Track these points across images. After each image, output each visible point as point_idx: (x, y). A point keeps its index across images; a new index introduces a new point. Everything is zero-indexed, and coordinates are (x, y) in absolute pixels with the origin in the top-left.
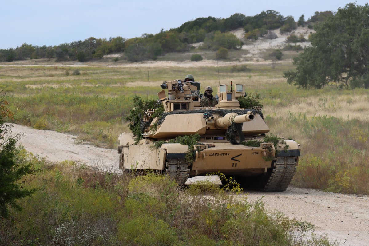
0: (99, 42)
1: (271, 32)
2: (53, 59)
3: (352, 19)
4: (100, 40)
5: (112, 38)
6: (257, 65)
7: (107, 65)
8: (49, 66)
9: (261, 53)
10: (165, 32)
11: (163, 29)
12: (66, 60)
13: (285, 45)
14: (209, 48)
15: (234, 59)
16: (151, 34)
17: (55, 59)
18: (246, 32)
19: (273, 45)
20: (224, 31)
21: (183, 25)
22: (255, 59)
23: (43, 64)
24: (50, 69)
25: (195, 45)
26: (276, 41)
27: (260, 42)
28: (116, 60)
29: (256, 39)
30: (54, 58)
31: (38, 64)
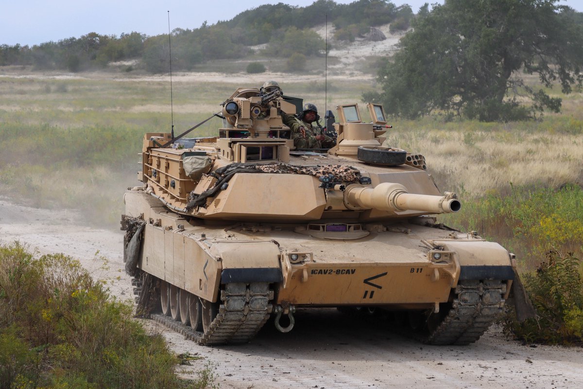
0: (104, 40)
1: (376, 30)
2: (29, 66)
3: (468, 11)
4: (106, 37)
5: (125, 34)
6: (349, 81)
7: (114, 78)
8: (21, 77)
9: (357, 63)
10: (209, 27)
11: (206, 22)
12: (50, 68)
13: (396, 50)
14: (276, 54)
15: (315, 71)
16: (187, 29)
17: (32, 67)
18: (336, 29)
19: (377, 50)
20: (301, 27)
21: (237, 16)
22: (347, 72)
23: (13, 73)
24: (22, 82)
25: (255, 48)
26: (383, 44)
27: (358, 45)
28: (129, 69)
29: (352, 40)
30: (31, 64)
31: (4, 74)
